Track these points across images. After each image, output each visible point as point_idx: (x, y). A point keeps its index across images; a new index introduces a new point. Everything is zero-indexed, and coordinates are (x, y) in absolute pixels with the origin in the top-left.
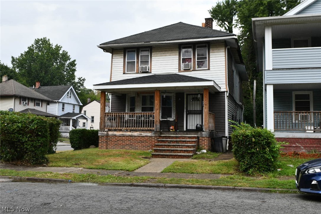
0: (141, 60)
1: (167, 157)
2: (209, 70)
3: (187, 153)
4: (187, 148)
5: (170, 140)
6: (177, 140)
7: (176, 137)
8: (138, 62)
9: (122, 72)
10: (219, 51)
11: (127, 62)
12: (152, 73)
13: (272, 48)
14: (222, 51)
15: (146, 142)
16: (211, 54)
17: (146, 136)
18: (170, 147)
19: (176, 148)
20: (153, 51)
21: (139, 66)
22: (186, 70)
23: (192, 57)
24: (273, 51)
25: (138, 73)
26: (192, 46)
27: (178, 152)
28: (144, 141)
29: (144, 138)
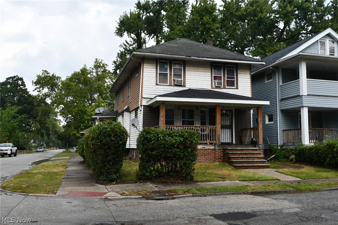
0: (174, 73)
1: (249, 168)
2: (238, 89)
3: (262, 163)
4: (258, 159)
5: (240, 152)
6: (242, 152)
7: (241, 150)
8: (171, 75)
9: (155, 83)
10: (245, 73)
11: (159, 73)
12: (186, 87)
13: (307, 78)
14: (247, 73)
15: (209, 155)
16: (239, 75)
17: (209, 149)
18: (243, 159)
19: (249, 159)
20: (186, 65)
21: (173, 79)
22: (217, 87)
23: (222, 76)
24: (307, 80)
25: (171, 86)
26: (222, 66)
27: (254, 163)
28: (207, 154)
29: (207, 151)
